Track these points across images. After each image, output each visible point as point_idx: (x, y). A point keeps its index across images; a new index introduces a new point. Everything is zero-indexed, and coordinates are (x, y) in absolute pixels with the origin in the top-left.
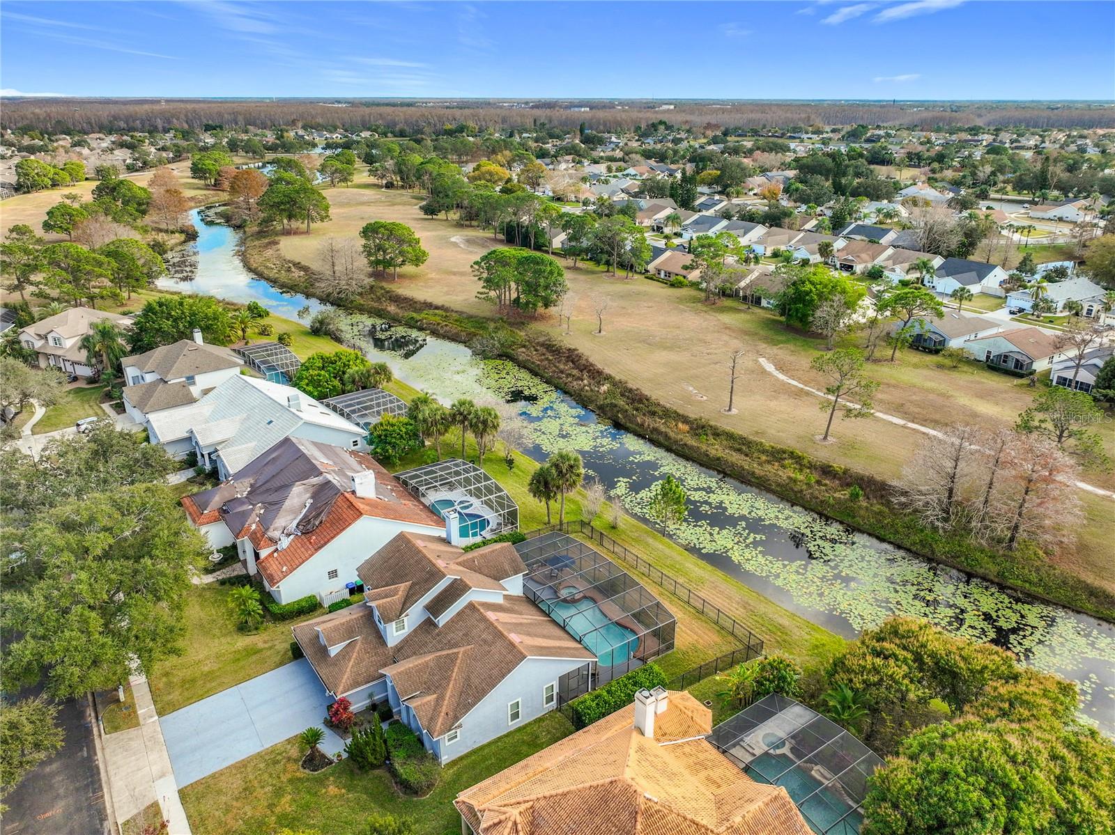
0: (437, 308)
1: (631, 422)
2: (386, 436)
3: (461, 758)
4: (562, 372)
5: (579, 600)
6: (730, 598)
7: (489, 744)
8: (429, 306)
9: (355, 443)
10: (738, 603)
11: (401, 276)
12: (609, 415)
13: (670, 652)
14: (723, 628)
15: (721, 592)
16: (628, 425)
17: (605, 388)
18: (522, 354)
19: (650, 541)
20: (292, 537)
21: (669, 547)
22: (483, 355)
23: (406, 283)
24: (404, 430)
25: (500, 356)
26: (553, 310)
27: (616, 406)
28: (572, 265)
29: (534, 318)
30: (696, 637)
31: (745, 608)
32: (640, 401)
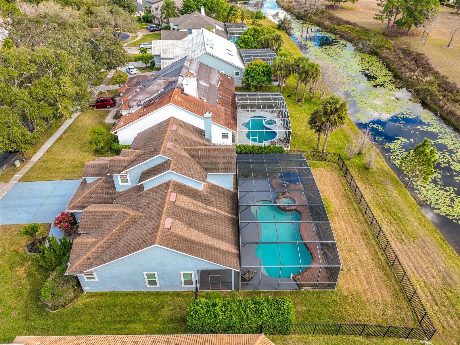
0: (350, 24)
1: (435, 103)
2: (250, 71)
3: (102, 294)
4: (404, 66)
5: (289, 211)
6: (433, 263)
7: (127, 294)
8: (347, 22)
9: (237, 74)
10: (439, 271)
11: (342, 8)
12: (421, 96)
13: (329, 290)
14: (402, 290)
15: (427, 254)
16: (432, 105)
17: (428, 79)
18: (384, 53)
19: (390, 187)
20: (139, 107)
21: (405, 197)
22: (360, 50)
23: (343, 11)
24: (261, 69)
25: (370, 53)
26: (420, 29)
27: (428, 91)
28: (456, 12)
29: (406, 34)
30: (366, 287)
31: (444, 279)
32: (451, 91)
